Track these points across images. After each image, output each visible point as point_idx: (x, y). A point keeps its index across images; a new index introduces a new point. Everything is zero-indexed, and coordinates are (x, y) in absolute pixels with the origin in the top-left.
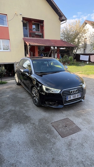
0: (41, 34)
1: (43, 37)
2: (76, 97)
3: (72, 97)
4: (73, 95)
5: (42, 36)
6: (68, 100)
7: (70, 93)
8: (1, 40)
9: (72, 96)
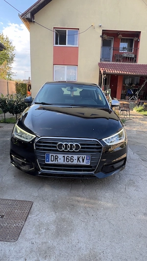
0: (133, 56)
1: (135, 61)
2: (75, 162)
3: (61, 159)
4: (66, 156)
5: (134, 59)
6: (50, 162)
7: (56, 147)
8: (66, 66)
9: (60, 156)
